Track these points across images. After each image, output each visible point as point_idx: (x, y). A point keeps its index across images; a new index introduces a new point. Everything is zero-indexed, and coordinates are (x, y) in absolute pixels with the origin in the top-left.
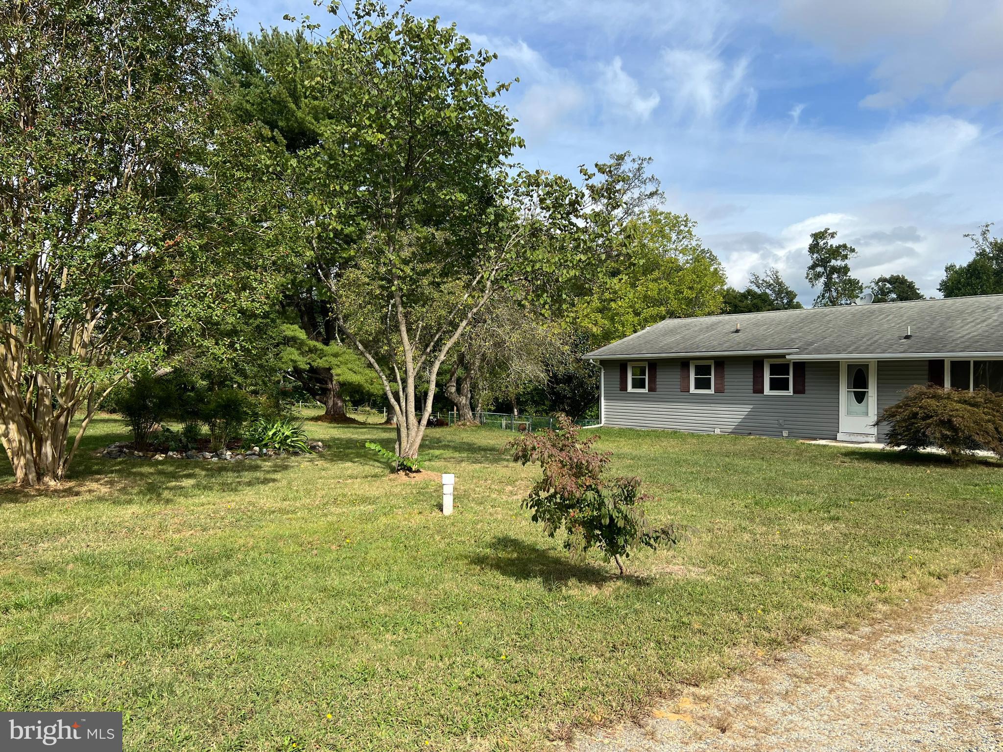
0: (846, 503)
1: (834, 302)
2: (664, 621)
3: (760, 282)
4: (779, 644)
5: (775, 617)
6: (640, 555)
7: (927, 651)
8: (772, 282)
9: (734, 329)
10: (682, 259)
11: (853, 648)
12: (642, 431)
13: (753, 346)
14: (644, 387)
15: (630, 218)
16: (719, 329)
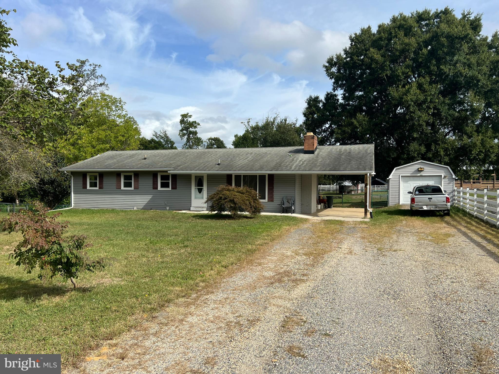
0: (192, 239)
1: (191, 147)
2: (96, 309)
3: (158, 136)
4: (155, 310)
5: (154, 297)
6: (87, 276)
7: (218, 301)
8: (163, 136)
9: (143, 157)
10: (119, 121)
11: (188, 305)
12: (95, 210)
13: (153, 166)
14: (96, 187)
15: (89, 96)
16: (136, 157)
